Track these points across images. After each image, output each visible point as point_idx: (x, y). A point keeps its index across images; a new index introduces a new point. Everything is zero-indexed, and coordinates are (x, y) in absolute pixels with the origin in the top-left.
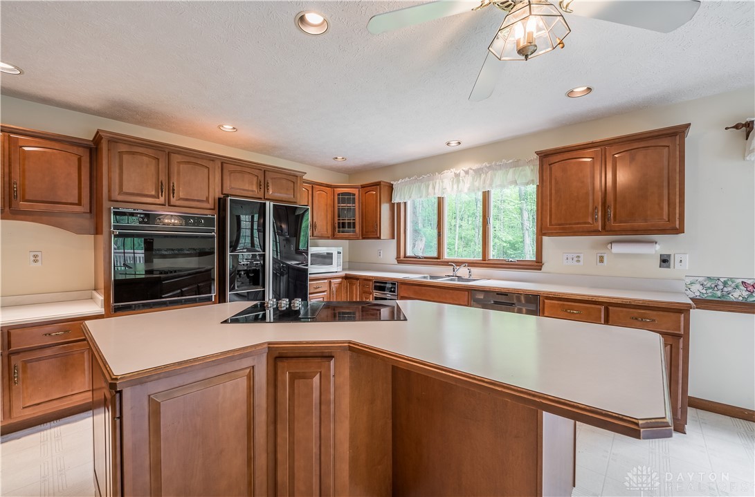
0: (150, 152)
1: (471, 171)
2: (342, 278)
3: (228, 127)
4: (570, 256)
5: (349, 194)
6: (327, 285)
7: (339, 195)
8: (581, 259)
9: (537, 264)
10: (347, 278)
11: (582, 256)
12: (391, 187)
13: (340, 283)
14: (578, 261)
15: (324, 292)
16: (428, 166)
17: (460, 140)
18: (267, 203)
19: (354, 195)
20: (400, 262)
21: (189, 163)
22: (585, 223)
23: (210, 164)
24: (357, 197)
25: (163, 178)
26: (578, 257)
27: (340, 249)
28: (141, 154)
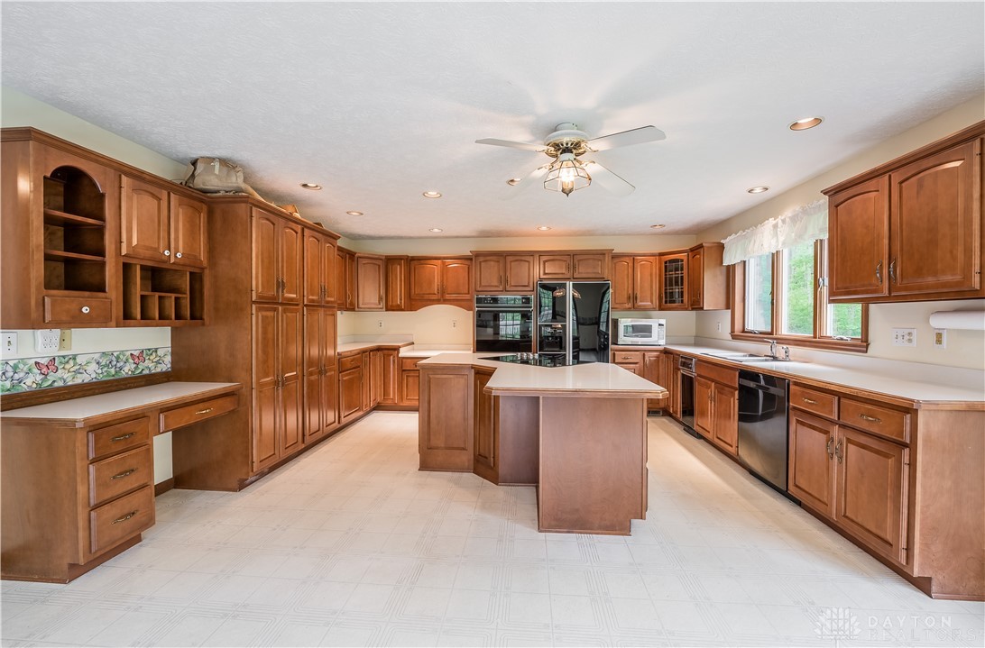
0: (494, 258)
1: (787, 220)
2: (661, 351)
3: (544, 228)
4: (900, 333)
5: (676, 261)
6: (641, 357)
7: (666, 262)
8: (914, 338)
9: (862, 345)
10: (666, 352)
11: (914, 332)
12: (722, 247)
13: (658, 357)
14: (910, 341)
15: (636, 363)
16: (746, 219)
17: (766, 185)
18: (568, 283)
19: (682, 261)
20: (735, 337)
21: (516, 260)
22: (870, 285)
23: (530, 259)
24: (685, 263)
25: (502, 273)
26: (910, 334)
27: (663, 321)
28: (490, 260)
